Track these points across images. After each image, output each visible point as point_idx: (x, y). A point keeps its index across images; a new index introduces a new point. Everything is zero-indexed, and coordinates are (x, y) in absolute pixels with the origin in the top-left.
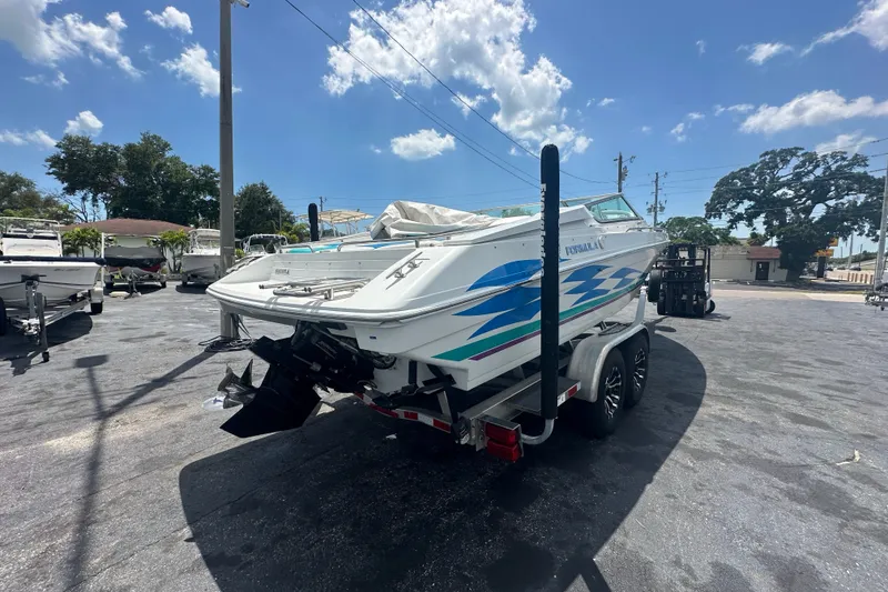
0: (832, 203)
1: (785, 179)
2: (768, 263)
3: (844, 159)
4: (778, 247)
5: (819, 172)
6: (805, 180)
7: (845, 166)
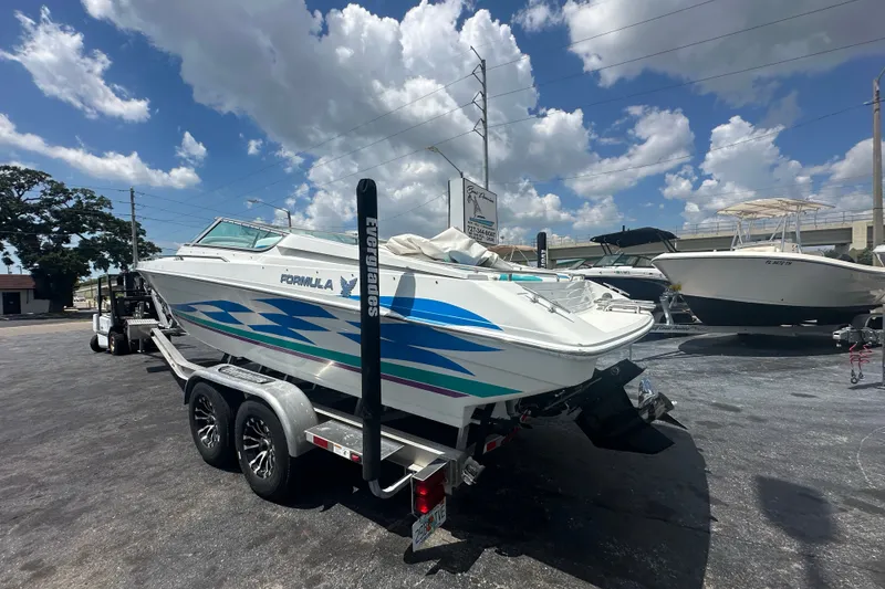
0: (87, 236)
1: (33, 202)
2: (18, 294)
3: (93, 197)
4: (32, 276)
5: (71, 203)
6: (57, 208)
7: (95, 204)
